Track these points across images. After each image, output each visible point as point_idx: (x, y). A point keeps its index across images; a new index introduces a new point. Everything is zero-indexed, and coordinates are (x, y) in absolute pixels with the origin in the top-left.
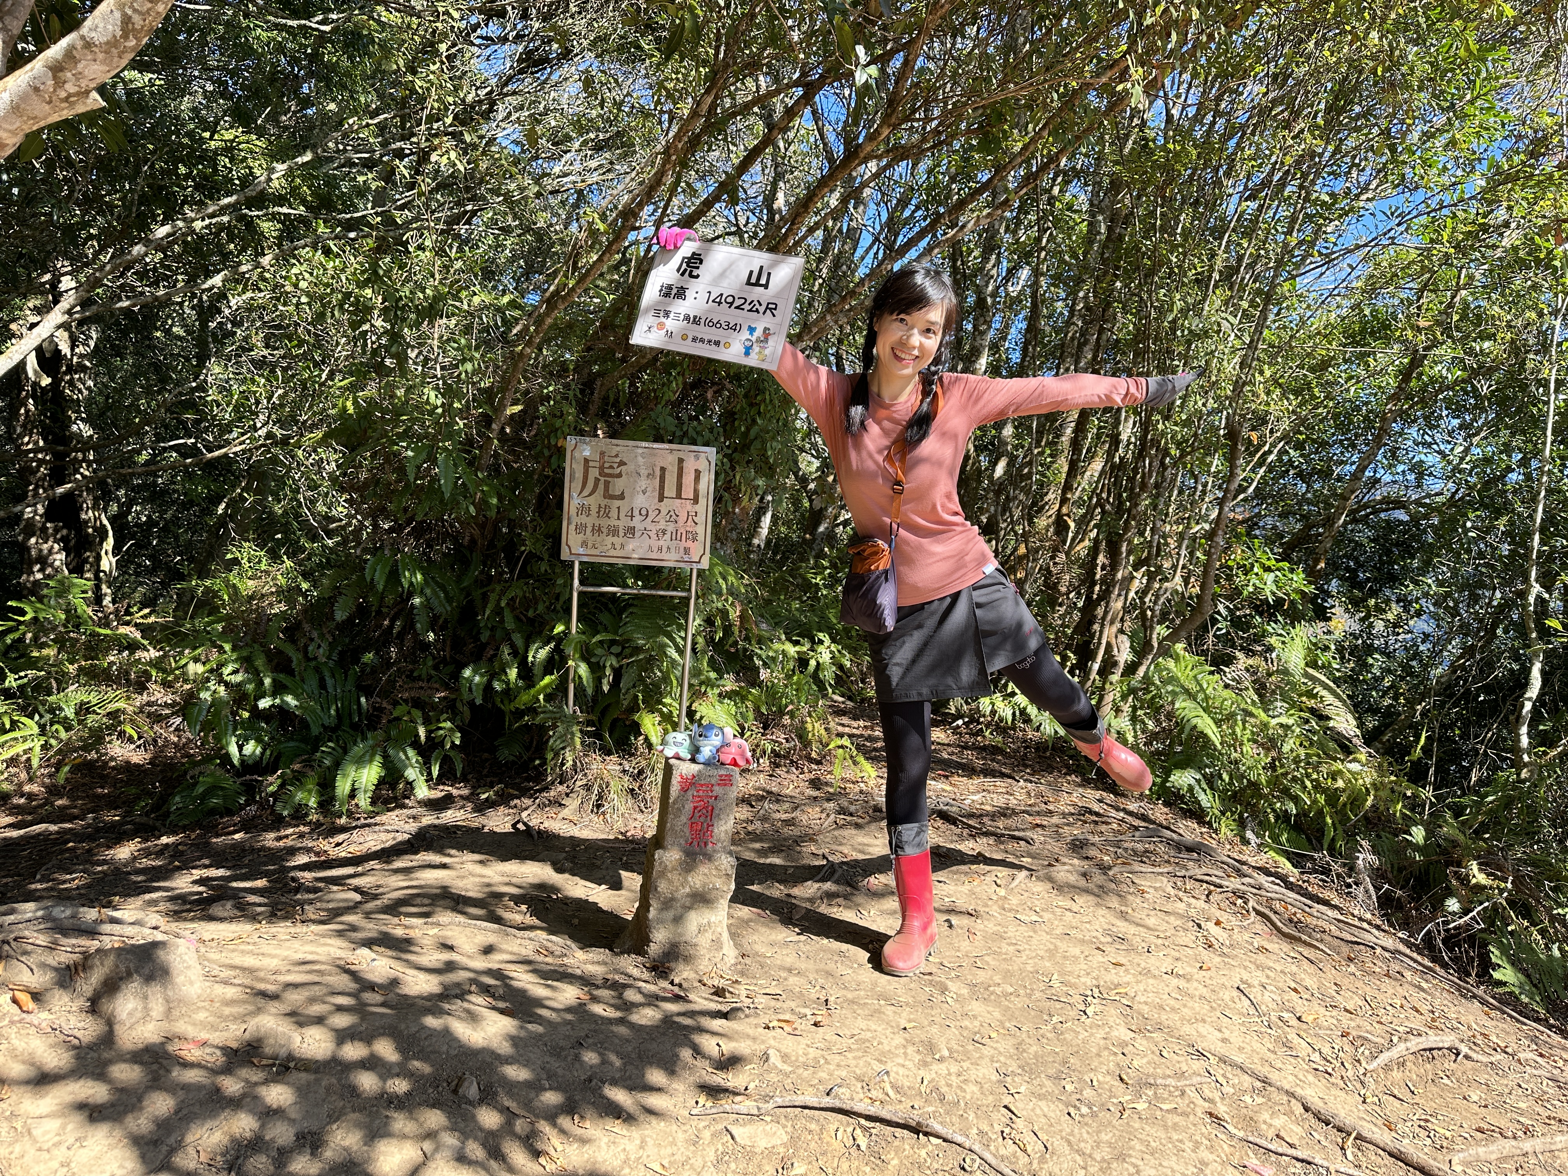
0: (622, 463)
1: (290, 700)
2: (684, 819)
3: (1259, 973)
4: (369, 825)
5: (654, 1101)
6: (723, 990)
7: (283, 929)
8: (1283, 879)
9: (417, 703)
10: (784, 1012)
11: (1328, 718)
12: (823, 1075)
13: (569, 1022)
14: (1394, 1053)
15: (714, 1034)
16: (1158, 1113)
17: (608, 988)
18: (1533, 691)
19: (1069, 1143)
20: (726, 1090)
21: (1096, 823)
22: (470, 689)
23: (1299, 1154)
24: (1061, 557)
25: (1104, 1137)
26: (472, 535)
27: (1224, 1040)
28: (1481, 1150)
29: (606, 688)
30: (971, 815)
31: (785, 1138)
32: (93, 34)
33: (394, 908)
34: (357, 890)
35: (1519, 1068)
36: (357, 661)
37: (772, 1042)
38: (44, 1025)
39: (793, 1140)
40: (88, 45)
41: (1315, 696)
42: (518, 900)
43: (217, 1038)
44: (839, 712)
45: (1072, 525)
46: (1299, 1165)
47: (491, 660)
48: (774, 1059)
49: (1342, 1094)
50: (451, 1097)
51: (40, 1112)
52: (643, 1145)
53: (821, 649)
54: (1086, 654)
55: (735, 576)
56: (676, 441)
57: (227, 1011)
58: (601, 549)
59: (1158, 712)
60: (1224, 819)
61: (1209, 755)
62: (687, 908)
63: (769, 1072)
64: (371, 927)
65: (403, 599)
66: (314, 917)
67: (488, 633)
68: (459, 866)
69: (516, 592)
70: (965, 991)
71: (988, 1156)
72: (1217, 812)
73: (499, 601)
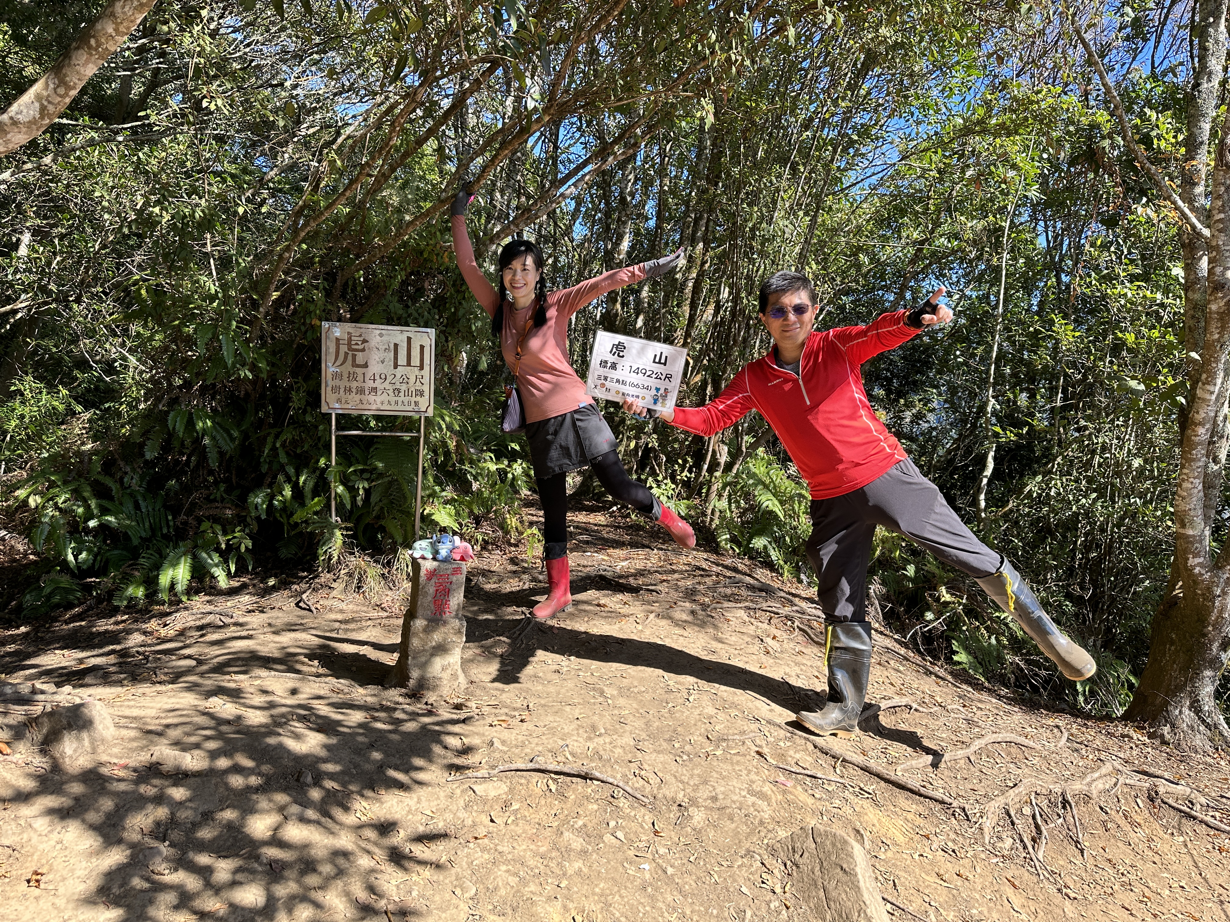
0: (365, 341)
1: (112, 519)
2: (429, 598)
3: (796, 668)
4: (187, 609)
5: (421, 776)
6: (461, 705)
7: (146, 688)
9: (216, 520)
10: (501, 715)
12: (528, 750)
13: (362, 734)
15: (457, 734)
16: (729, 756)
17: (384, 711)
18: (988, 472)
19: (675, 777)
20: (467, 766)
21: (702, 576)
22: (256, 508)
23: (809, 773)
25: (696, 772)
26: (246, 390)
27: (771, 710)
28: (914, 762)
29: (360, 503)
30: (620, 577)
31: (506, 789)
32: (18, 116)
33: (220, 669)
34: (189, 657)
35: (947, 714)
36: (162, 487)
37: (495, 734)
38: (20, 762)
39: (511, 790)
40: (15, 122)
42: (311, 656)
43: (133, 763)
44: (528, 504)
45: (692, 361)
46: (808, 779)
47: (270, 486)
48: (497, 744)
51: (33, 814)
52: (419, 801)
53: (515, 466)
54: (699, 458)
55: (451, 416)
56: (403, 321)
57: (135, 744)
58: (352, 404)
59: (747, 496)
60: (786, 567)
61: (777, 525)
62: (432, 655)
63: (494, 752)
64: (209, 683)
65: (197, 441)
66: (166, 678)
67: (266, 466)
68: (262, 636)
69: (287, 435)
70: (615, 693)
71: (628, 789)
72: (782, 563)
73: (274, 443)
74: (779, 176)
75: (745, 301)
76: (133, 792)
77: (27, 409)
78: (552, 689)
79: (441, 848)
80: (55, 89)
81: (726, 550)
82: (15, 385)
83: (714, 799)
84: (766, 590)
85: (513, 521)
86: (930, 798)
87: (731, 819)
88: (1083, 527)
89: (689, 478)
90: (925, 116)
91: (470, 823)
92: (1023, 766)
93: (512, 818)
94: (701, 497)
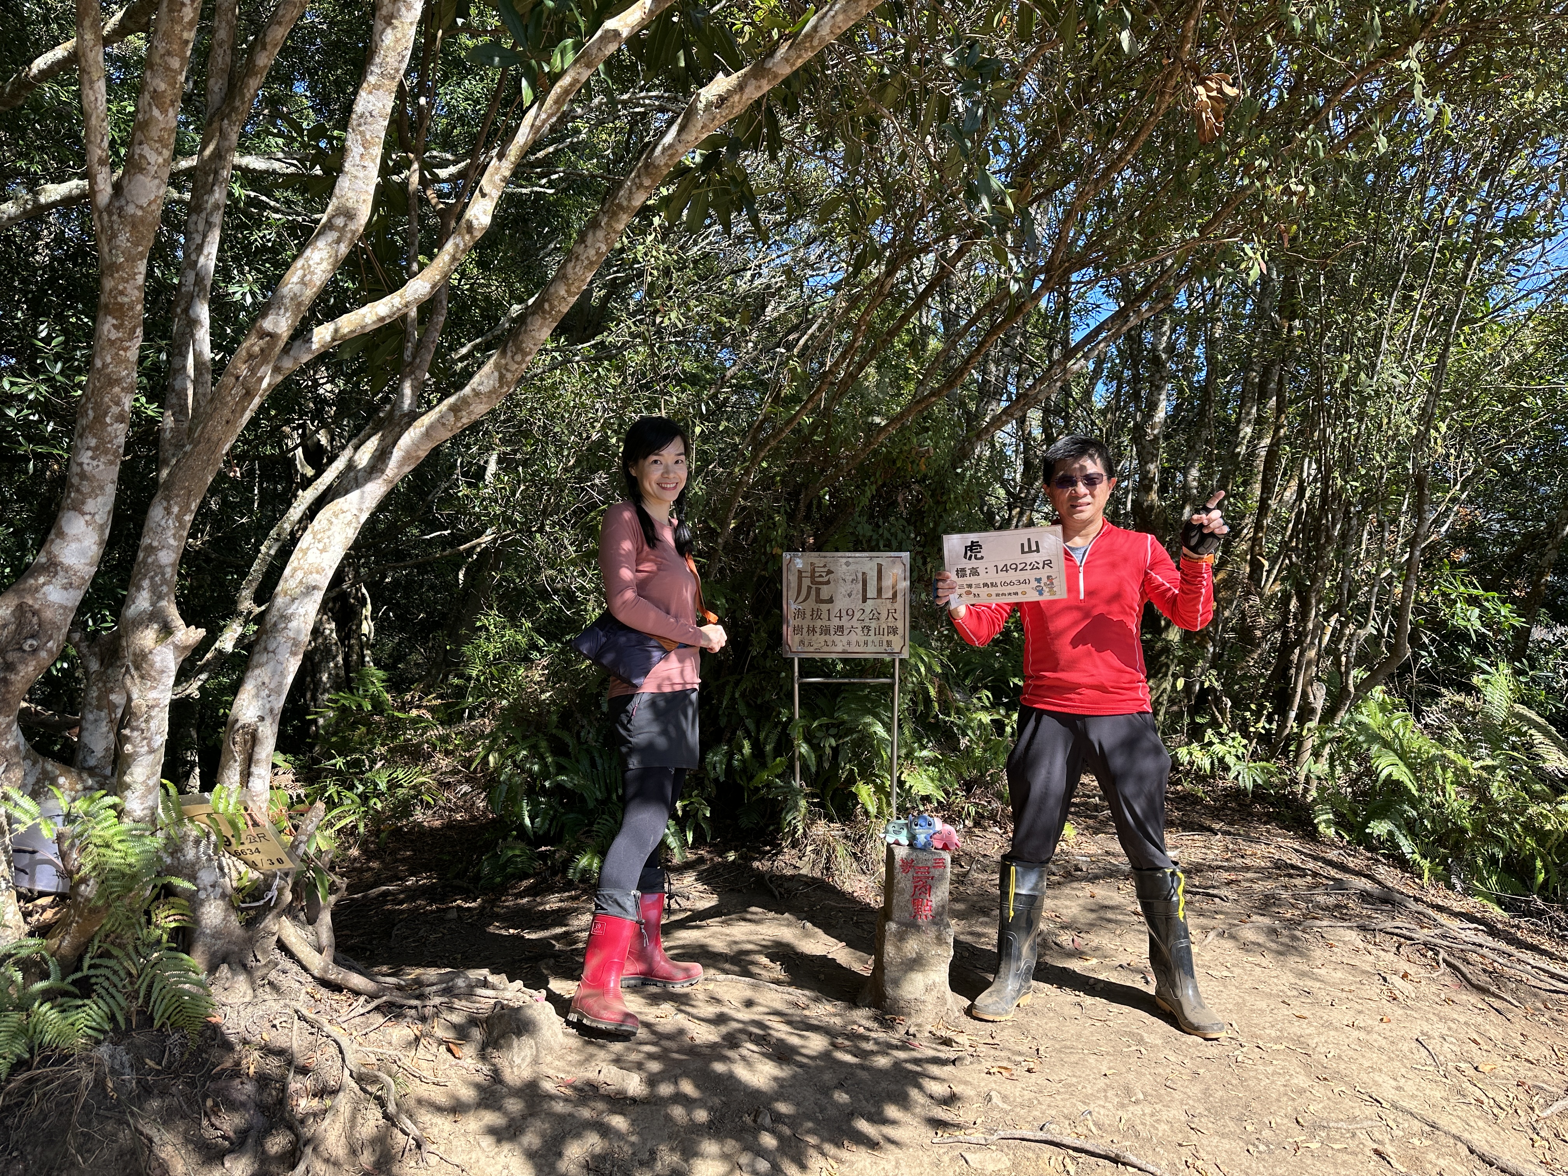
0: (830, 572)
2: (907, 896)
3: (1441, 1025)
6: (950, 1040)
8: (1487, 924)
10: (1002, 1060)
11: (1538, 757)
12: (1037, 1113)
13: (823, 1068)
15: (939, 1078)
16: (1330, 1152)
17: (849, 1038)
20: (957, 1124)
21: (1290, 876)
22: (715, 768)
24: (1256, 600)
25: (1279, 1171)
27: (1399, 1088)
29: (826, 764)
31: (1009, 1164)
37: (994, 1085)
38: (471, 1068)
39: (1015, 1165)
40: (474, 393)
41: (1524, 734)
42: (770, 957)
45: (1266, 564)
47: (729, 742)
48: (996, 1099)
49: (1512, 1139)
50: (752, 1125)
52: (897, 1165)
54: (1282, 701)
55: (930, 656)
56: (873, 545)
58: (816, 646)
59: (1358, 757)
60: (1426, 864)
61: (1408, 802)
62: (913, 970)
63: (992, 1110)
67: (725, 720)
69: (747, 683)
72: (1418, 858)
73: (733, 693)
74: (1381, 311)
75: (1340, 482)
76: (570, 1115)
77: (491, 649)
78: (1070, 1029)
80: (513, 357)
81: (1329, 837)
82: (480, 620)
84: (1390, 900)
89: (1268, 731)
94: (1287, 757)
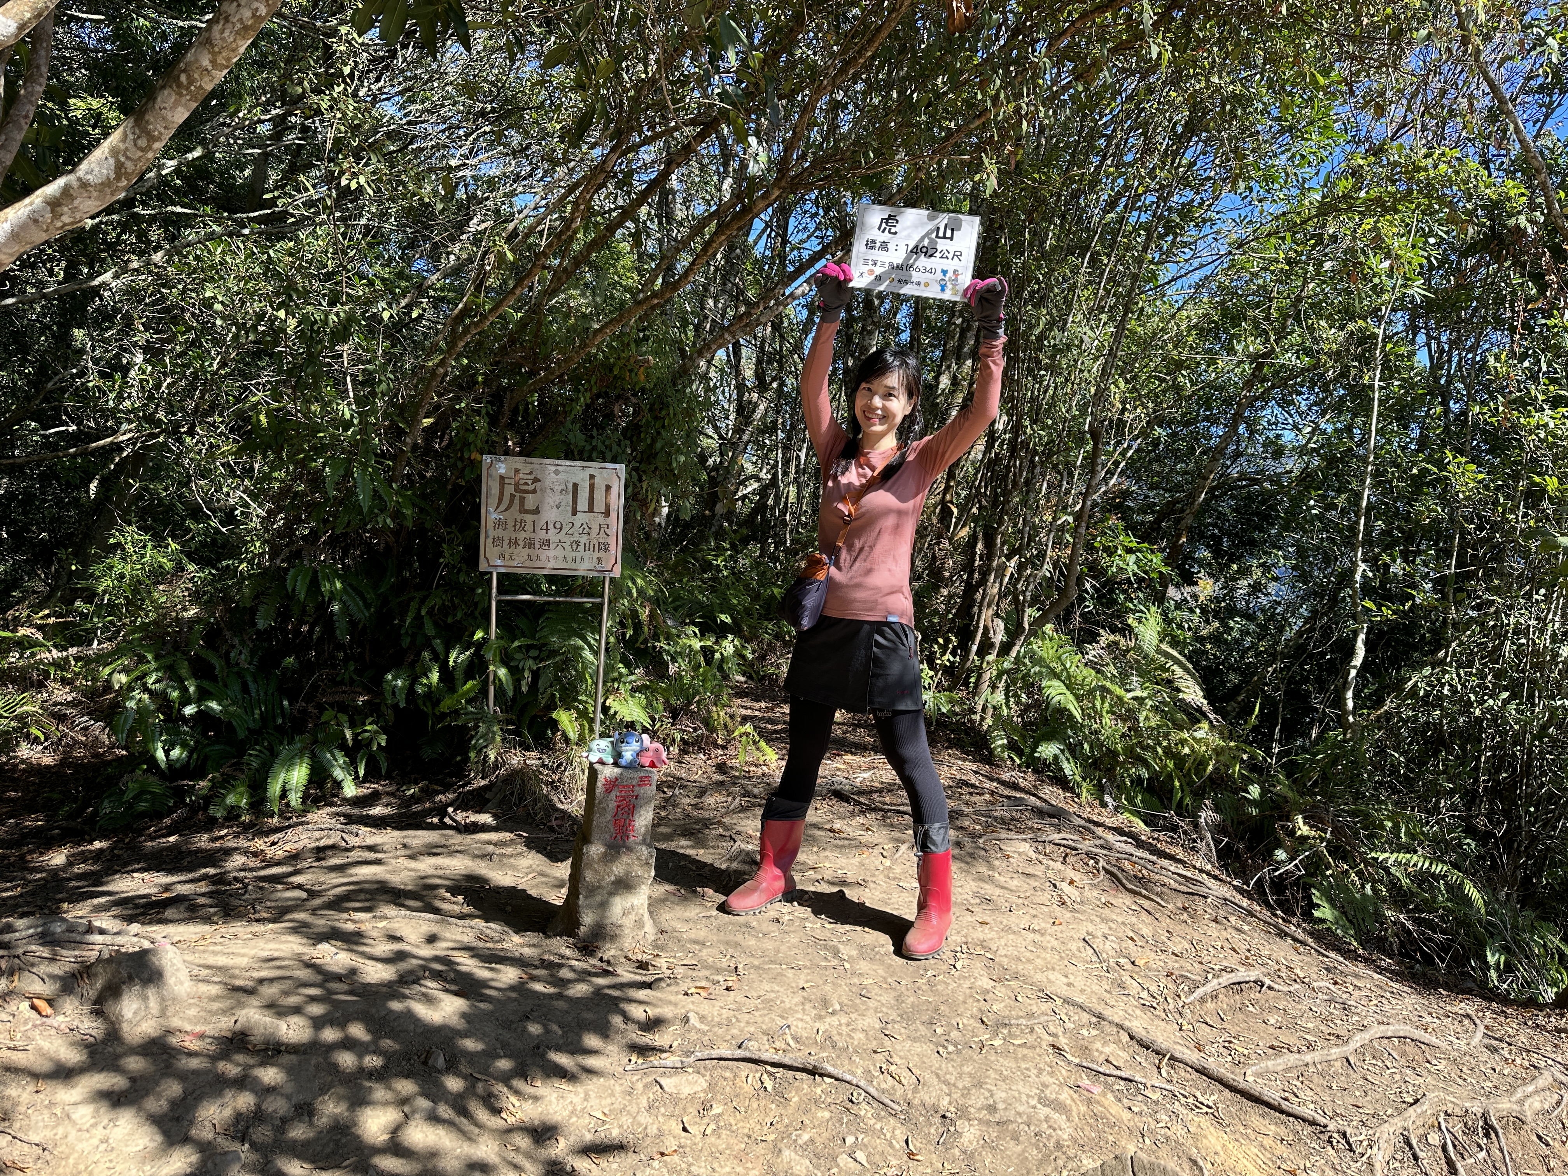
0: (536, 480)
1: (214, 705)
2: (608, 817)
3: (1103, 926)
4: (302, 824)
5: (592, 1062)
6: (647, 964)
7: (240, 928)
8: (1135, 838)
9: (342, 707)
10: (700, 979)
11: (1178, 690)
12: (735, 1031)
13: (515, 1000)
14: (1208, 988)
15: (641, 1002)
16: (1011, 1048)
17: (545, 968)
18: (1358, 661)
19: (937, 1076)
20: (654, 1049)
21: (970, 794)
22: (394, 693)
23: (1123, 1074)
24: (946, 544)
25: (966, 1069)
26: (387, 543)
27: (1069, 985)
28: (1270, 1063)
29: (524, 689)
30: (861, 793)
31: (705, 1085)
32: (89, 177)
33: (338, 904)
34: (300, 887)
35: (1313, 994)
36: (278, 665)
37: (691, 1006)
38: (63, 1026)
39: (712, 1086)
40: (84, 185)
41: (1168, 670)
42: (454, 890)
43: (210, 1029)
44: (741, 693)
45: (955, 511)
46: (1122, 1083)
47: (412, 665)
48: (694, 1020)
49: (1163, 1024)
50: (422, 1067)
51: (72, 1101)
52: (586, 1099)
53: (725, 643)
54: (966, 636)
55: (644, 578)
56: (586, 455)
57: (216, 1006)
58: (517, 560)
59: (1030, 687)
60: (1085, 784)
61: (1072, 728)
62: (611, 894)
63: (689, 1031)
64: (321, 923)
65: (323, 606)
66: (266, 915)
67: (408, 640)
68: (394, 861)
69: (436, 600)
70: (854, 953)
71: (872, 1090)
72: (1079, 779)
73: (419, 610)
74: (1075, 271)
75: (1028, 430)
76: (207, 1072)
77: (128, 567)
78: (769, 945)
79: (615, 1166)
80: (135, 140)
81: (1002, 759)
82: (113, 536)
83: (992, 1109)
84: (1056, 815)
85: (720, 715)
86: (1296, 1117)
87: (1016, 1138)
88: (1489, 738)
89: (952, 663)
90: (1268, 191)
91: (655, 1131)
92: (1424, 1073)
93: (713, 1126)
94: (967, 688)
